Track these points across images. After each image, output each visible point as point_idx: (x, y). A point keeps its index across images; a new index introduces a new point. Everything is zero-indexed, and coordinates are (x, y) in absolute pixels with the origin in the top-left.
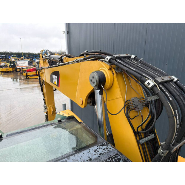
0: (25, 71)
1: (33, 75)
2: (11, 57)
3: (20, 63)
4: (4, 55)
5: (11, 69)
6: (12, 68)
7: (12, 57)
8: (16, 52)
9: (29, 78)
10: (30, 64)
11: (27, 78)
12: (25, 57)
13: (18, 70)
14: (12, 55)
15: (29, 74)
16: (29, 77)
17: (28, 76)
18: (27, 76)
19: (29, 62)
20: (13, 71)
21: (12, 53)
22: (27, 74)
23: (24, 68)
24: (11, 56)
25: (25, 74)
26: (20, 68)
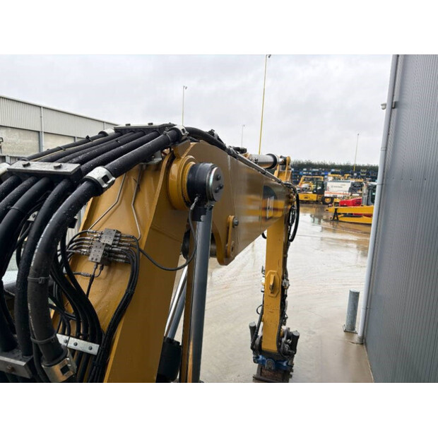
0: (337, 204)
1: (352, 214)
2: (329, 174)
3: (332, 187)
4: (317, 170)
5: (313, 197)
6: (316, 195)
7: (332, 173)
8: (342, 164)
9: (340, 219)
10: (354, 188)
11: (336, 218)
12: (358, 174)
13: (328, 201)
14: (333, 170)
15: (342, 210)
16: (339, 216)
17: (340, 214)
18: (336, 214)
19: (353, 184)
20: (317, 201)
21: (333, 166)
22: (336, 209)
23: (338, 196)
24: (330, 171)
25: (332, 209)
26: (332, 195)
